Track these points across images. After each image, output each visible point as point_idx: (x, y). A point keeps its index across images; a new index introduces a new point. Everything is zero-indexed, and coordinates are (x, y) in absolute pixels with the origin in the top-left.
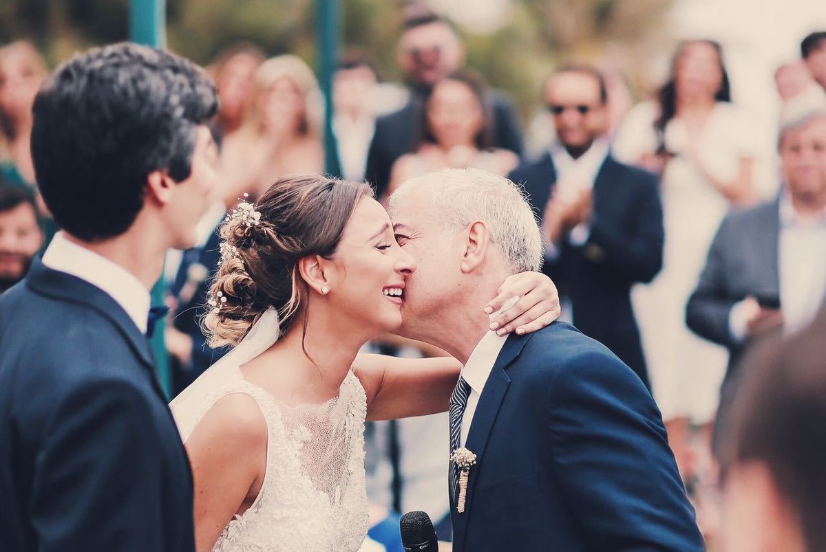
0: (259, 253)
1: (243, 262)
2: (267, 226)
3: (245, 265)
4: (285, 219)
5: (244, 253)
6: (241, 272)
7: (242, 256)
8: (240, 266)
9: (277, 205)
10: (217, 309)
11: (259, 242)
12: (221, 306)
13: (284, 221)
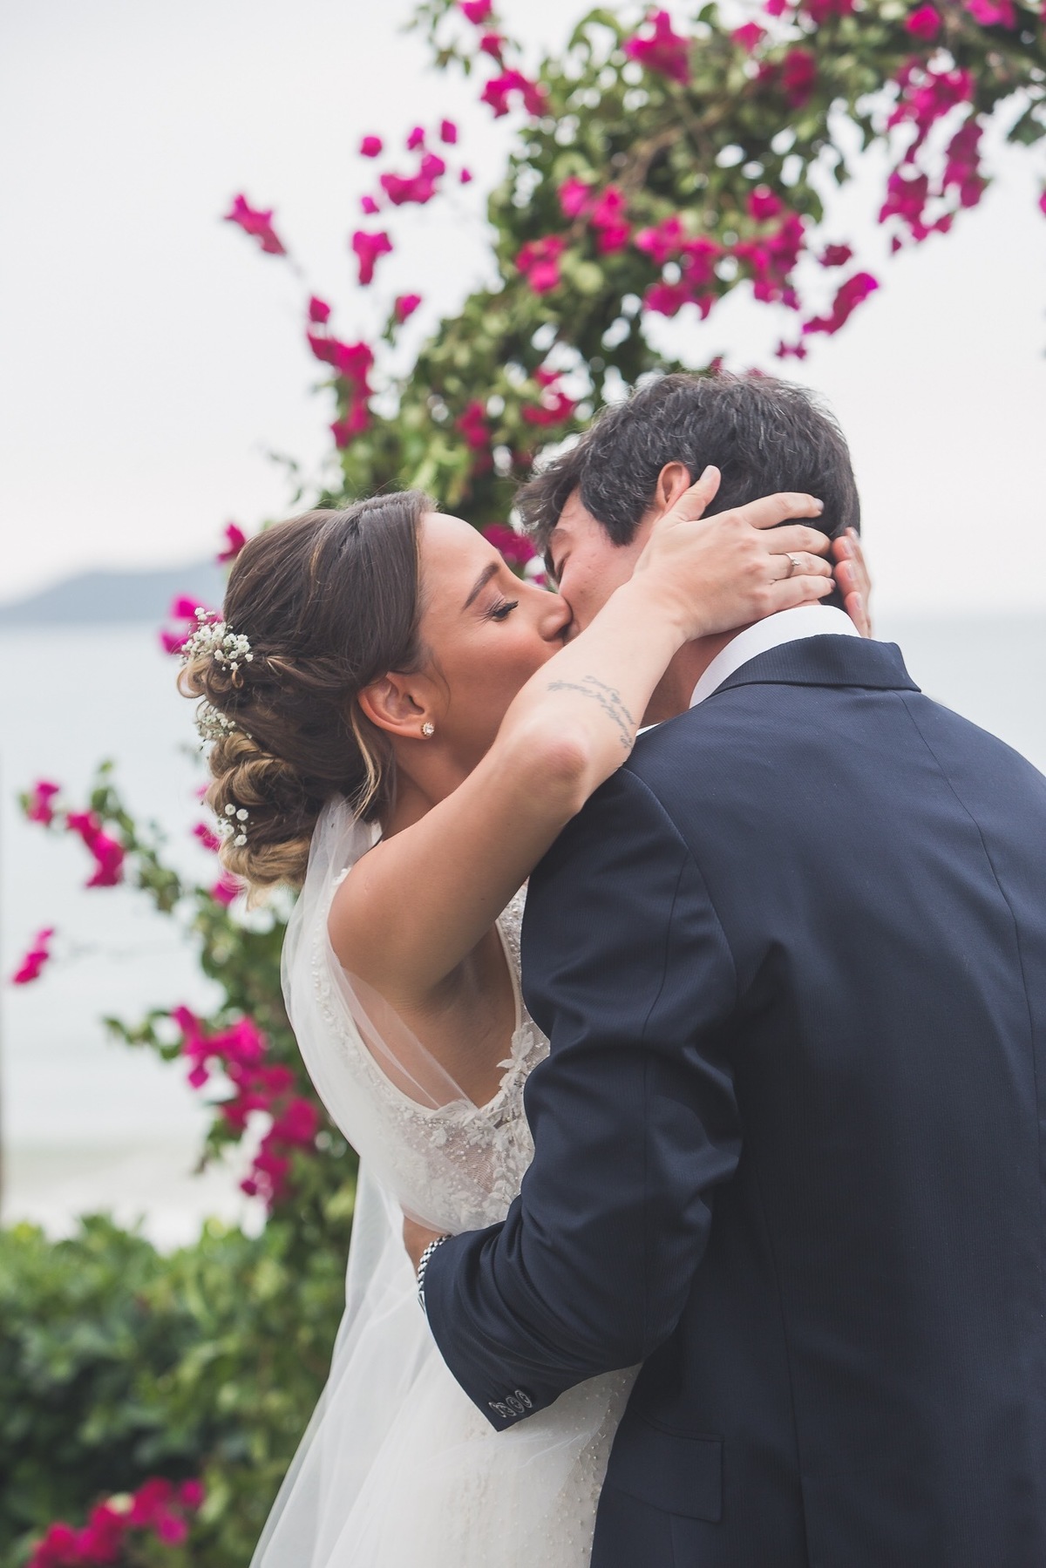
0: (275, 710)
1: (250, 737)
2: (270, 654)
3: (256, 740)
4: (299, 626)
5: (244, 720)
6: (257, 757)
7: (243, 725)
8: (247, 745)
9: (269, 603)
10: (240, 837)
11: (267, 688)
12: (243, 828)
13: (297, 631)
